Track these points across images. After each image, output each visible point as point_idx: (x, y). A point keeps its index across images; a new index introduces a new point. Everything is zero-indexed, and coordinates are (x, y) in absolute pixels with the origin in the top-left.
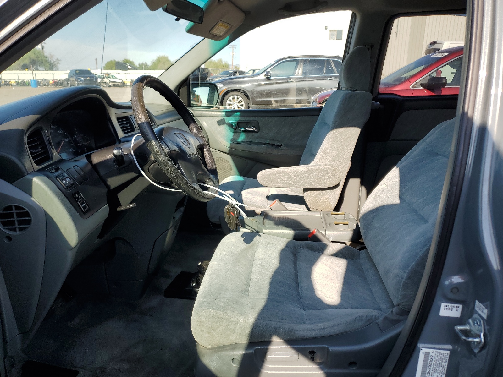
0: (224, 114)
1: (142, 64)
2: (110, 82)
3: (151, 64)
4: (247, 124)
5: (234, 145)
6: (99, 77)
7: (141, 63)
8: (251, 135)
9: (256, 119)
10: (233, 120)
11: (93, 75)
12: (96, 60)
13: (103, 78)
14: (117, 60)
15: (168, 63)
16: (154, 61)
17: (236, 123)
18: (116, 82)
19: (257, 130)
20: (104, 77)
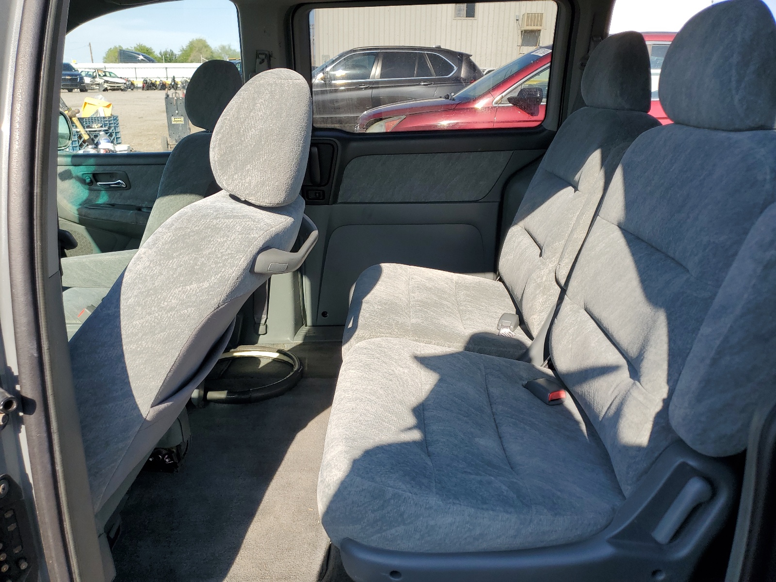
0: (69, 160)
1: (166, 53)
2: (106, 82)
3: (180, 53)
4: (111, 176)
5: (85, 211)
6: (88, 75)
7: (163, 51)
8: (118, 194)
9: (124, 168)
10: (85, 170)
11: (76, 73)
12: (90, 44)
13: (94, 77)
14: (124, 48)
15: (207, 51)
16: (185, 47)
17: (91, 176)
18: (114, 83)
19: (126, 187)
20: (96, 75)
